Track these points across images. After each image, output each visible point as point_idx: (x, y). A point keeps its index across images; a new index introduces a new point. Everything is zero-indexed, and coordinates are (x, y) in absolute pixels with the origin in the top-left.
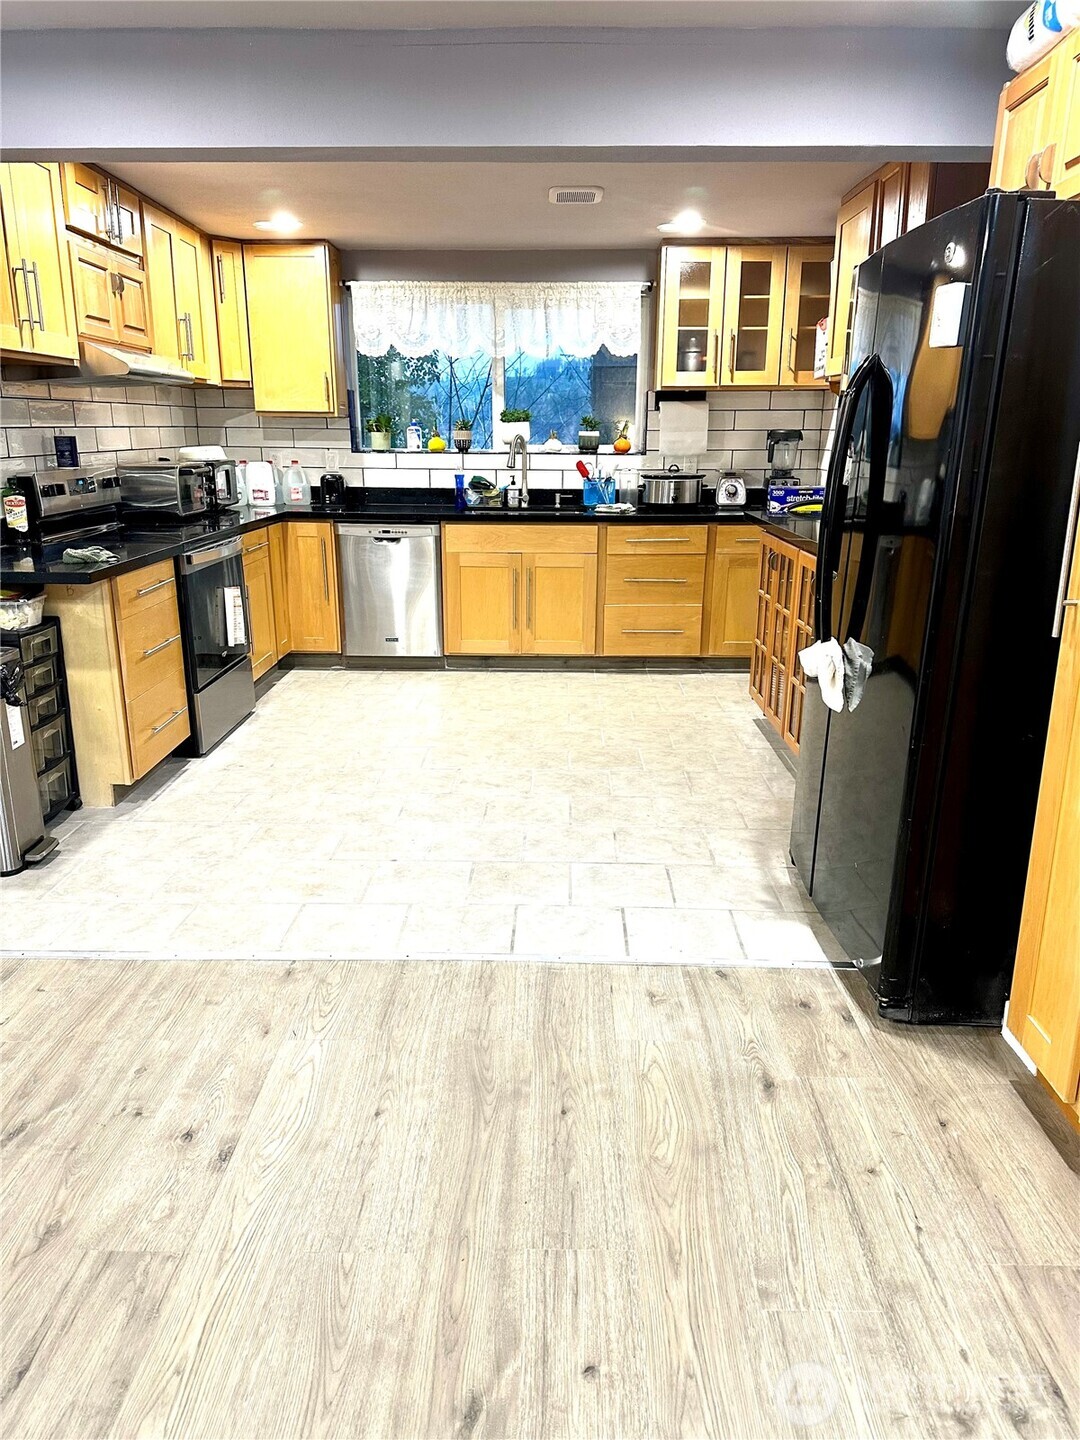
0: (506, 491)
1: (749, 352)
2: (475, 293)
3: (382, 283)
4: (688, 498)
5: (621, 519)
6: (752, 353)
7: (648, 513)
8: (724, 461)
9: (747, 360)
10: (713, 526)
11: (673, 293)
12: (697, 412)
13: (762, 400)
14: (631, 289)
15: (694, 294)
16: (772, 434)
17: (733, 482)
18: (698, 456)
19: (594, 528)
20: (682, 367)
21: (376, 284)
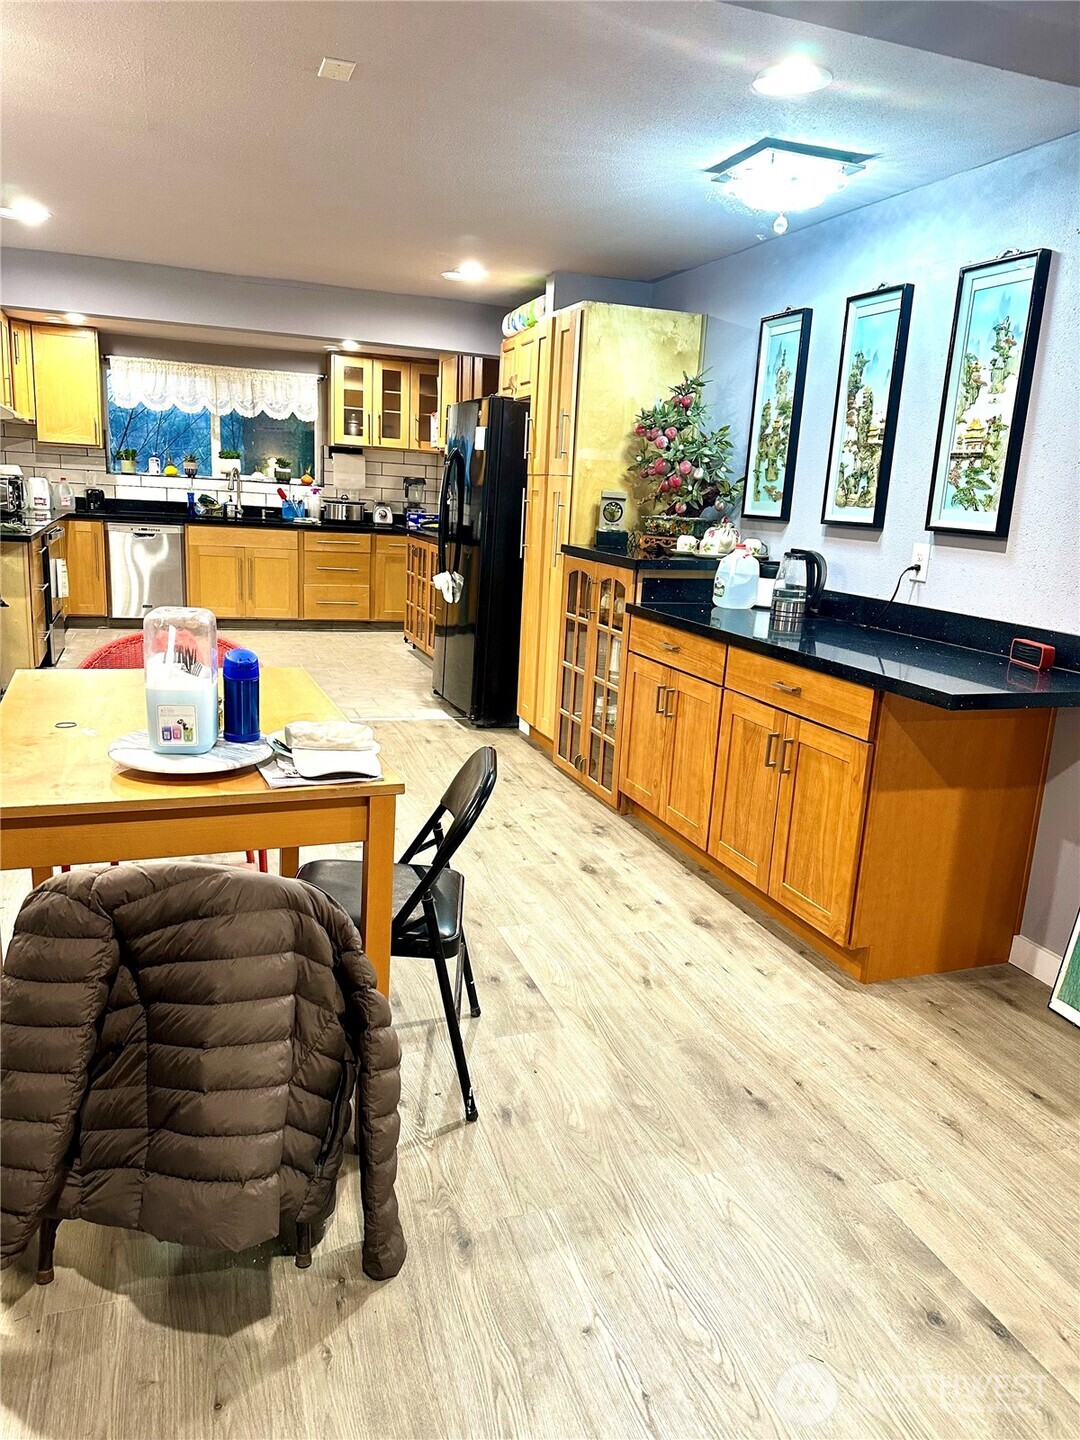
0: (225, 506)
1: (390, 426)
2: (202, 371)
3: (133, 359)
4: (355, 517)
5: (312, 528)
6: (391, 427)
7: (328, 525)
8: (376, 495)
9: (388, 431)
10: (374, 535)
11: (339, 385)
12: (357, 462)
13: (399, 457)
14: (309, 379)
15: (353, 386)
16: (406, 480)
17: (383, 508)
18: (360, 490)
19: (294, 533)
20: (347, 432)
21: (130, 359)
